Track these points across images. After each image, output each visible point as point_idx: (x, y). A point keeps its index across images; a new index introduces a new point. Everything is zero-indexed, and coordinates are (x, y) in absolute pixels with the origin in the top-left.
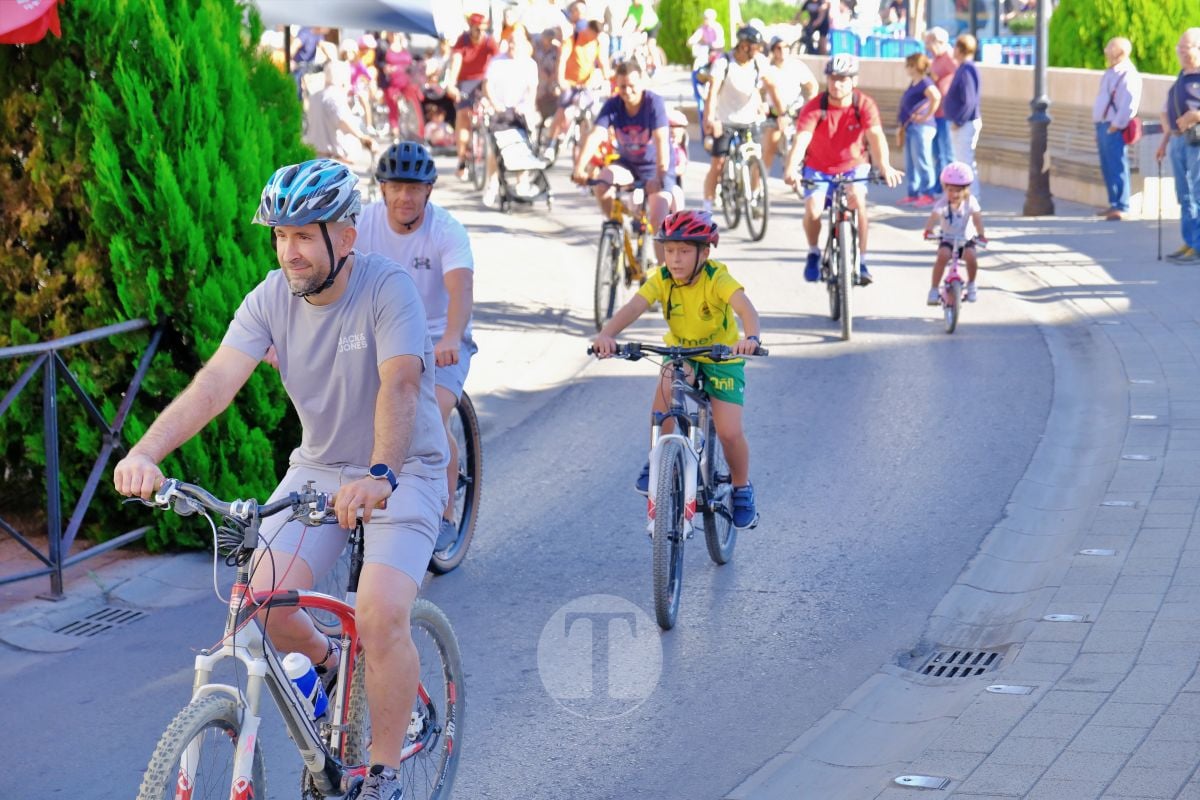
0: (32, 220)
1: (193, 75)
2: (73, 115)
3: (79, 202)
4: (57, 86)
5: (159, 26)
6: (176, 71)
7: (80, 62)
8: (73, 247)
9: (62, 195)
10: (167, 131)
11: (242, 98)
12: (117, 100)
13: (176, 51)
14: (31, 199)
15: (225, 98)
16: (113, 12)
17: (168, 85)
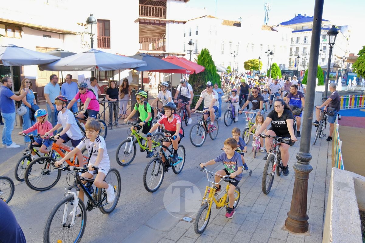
0: (200, 86)
1: (214, 75)
2: (204, 78)
3: (204, 84)
4: (203, 75)
5: (212, 71)
6: (213, 75)
7: (205, 73)
8: (202, 88)
9: (202, 84)
10: (211, 79)
11: (217, 77)
12: (208, 77)
13: (213, 73)
14: (200, 84)
15: (216, 76)
16: (208, 70)
17: (211, 75)
